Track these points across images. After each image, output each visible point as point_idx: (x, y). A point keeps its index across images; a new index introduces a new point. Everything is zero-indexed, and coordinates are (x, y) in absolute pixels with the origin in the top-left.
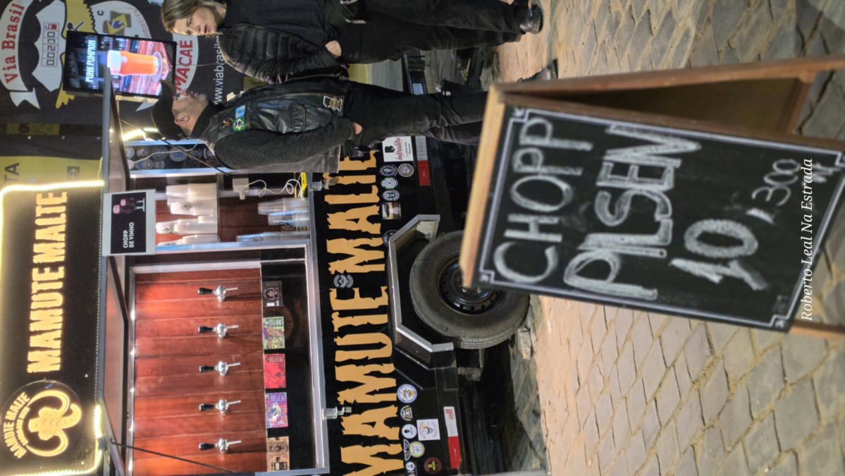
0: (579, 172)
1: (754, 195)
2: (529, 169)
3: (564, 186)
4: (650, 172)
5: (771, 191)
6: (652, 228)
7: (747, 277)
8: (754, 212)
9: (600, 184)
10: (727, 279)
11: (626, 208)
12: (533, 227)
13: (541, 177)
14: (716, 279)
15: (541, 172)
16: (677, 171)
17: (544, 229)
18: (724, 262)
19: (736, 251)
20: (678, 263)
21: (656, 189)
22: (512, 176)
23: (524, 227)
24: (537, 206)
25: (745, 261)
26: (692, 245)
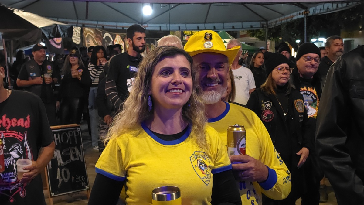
0: (71, 143)
1: (76, 176)
2: (69, 134)
3: (67, 141)
4: (75, 156)
5: (78, 178)
6: (64, 161)
7: (60, 183)
8: (73, 177)
9: (70, 148)
10: (58, 180)
11: (66, 155)
12: (57, 139)
13: (68, 137)
14: (58, 178)
15: (69, 136)
16: (77, 160)
17: (58, 141)
18: (62, 177)
19: (64, 178)
20: (58, 169)
21: (72, 158)
22: (67, 131)
23: (57, 137)
24: (62, 138)
25: (63, 181)
26: (63, 170)
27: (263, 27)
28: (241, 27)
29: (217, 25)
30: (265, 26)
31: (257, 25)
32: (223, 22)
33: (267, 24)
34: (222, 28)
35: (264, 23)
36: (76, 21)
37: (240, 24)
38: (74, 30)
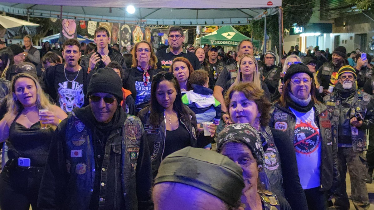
27: (249, 23)
28: (230, 23)
30: (251, 22)
31: (244, 21)
32: (214, 18)
34: (213, 23)
35: (250, 19)
36: (83, 16)
37: (229, 20)
38: (89, 22)
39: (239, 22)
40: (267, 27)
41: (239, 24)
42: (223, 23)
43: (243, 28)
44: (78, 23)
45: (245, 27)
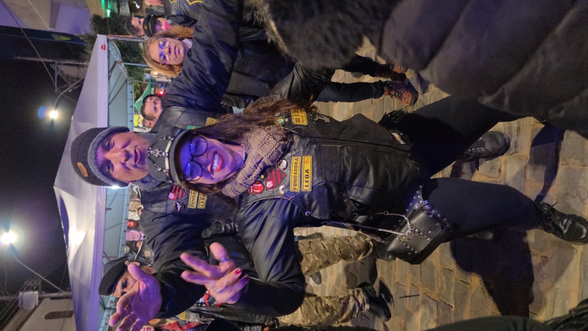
27: (132, 83)
28: (131, 101)
29: (129, 119)
30: (131, 82)
31: (130, 88)
32: (127, 114)
33: (130, 80)
34: (131, 115)
35: (128, 82)
36: (123, 225)
37: (128, 101)
38: (130, 218)
39: (131, 92)
40: (133, 62)
41: (133, 92)
42: (131, 107)
43: (137, 90)
44: (130, 228)
45: (136, 88)
